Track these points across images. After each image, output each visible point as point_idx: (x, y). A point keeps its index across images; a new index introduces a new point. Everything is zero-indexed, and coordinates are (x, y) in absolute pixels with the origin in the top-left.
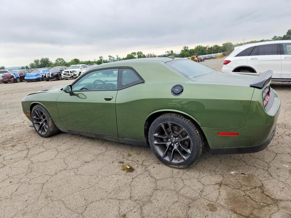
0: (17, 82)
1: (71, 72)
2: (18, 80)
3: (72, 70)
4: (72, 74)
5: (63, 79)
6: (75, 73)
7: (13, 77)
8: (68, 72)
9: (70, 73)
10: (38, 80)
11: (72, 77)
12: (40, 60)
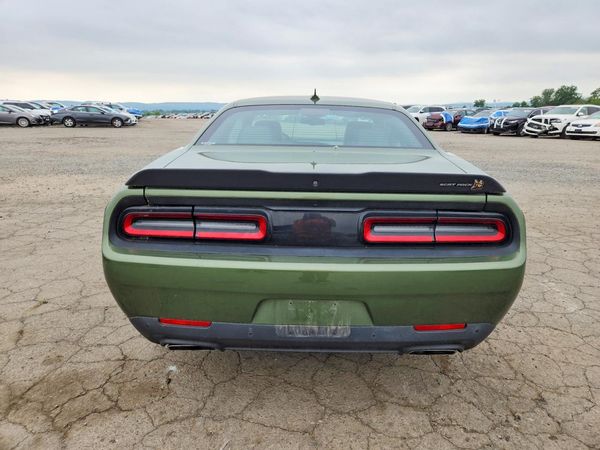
0: (446, 130)
1: (546, 121)
2: (449, 127)
3: (548, 116)
4: (548, 126)
5: (526, 135)
6: (555, 125)
7: (442, 119)
8: (540, 120)
9: (542, 124)
10: (479, 131)
11: (546, 132)
12: (556, 89)
